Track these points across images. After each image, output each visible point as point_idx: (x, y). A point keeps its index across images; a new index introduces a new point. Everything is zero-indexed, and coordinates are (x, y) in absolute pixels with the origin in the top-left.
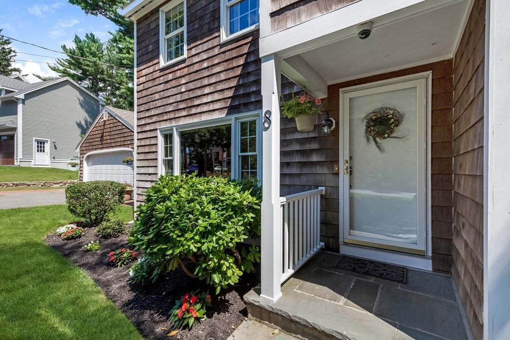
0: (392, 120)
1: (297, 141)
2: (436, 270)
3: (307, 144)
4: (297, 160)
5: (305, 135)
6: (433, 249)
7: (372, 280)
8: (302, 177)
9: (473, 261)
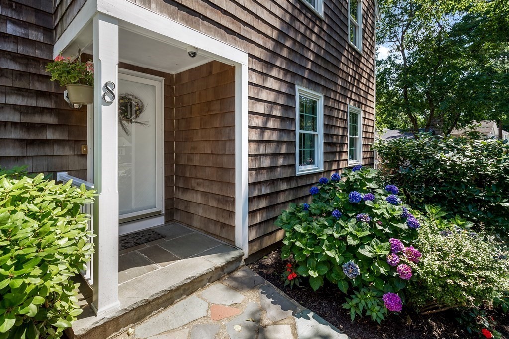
0: (137, 108)
1: (15, 107)
2: (166, 222)
3: (37, 115)
4: (14, 136)
5: (33, 102)
6: (165, 207)
7: (147, 246)
8: (26, 161)
9: (218, 200)
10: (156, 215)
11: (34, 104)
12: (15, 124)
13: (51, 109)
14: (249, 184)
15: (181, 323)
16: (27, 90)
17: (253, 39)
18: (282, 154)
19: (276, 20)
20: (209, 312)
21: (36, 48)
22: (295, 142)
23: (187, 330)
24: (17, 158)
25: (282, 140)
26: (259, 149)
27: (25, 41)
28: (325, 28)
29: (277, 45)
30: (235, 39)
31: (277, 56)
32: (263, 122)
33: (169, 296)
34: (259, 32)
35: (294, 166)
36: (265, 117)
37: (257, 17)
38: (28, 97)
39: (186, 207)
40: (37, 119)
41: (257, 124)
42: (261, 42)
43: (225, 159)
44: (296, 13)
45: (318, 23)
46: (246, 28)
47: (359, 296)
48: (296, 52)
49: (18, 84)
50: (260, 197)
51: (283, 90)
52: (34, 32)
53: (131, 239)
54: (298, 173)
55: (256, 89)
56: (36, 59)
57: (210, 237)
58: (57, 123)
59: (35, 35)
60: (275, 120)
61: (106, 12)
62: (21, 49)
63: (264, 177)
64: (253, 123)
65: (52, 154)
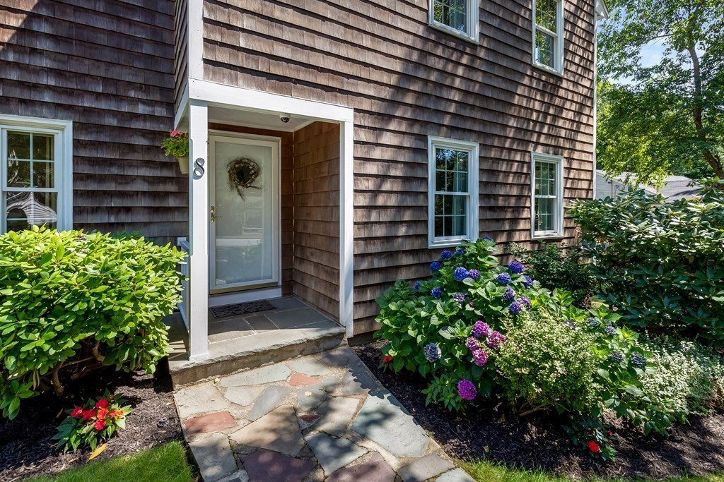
0: (253, 172)
1: (144, 178)
2: (284, 295)
3: (161, 184)
4: (143, 204)
5: (157, 173)
6: (282, 279)
7: (255, 315)
8: (152, 226)
9: (326, 272)
10: (273, 286)
11: (159, 175)
12: (144, 193)
13: (173, 178)
14: (355, 256)
15: (260, 382)
16: (154, 162)
17: (361, 91)
18: (405, 222)
19: (396, 62)
20: (289, 378)
21: (161, 123)
22: (427, 207)
23: (263, 388)
24: (146, 224)
25: (405, 205)
26: (369, 216)
27: (152, 118)
28: (482, 54)
29: (398, 92)
30: (336, 96)
31: (397, 105)
32: (374, 185)
33: (256, 358)
34: (369, 81)
35: (426, 236)
36: (379, 179)
37: (366, 65)
38: (154, 168)
39: (302, 280)
40: (161, 188)
41: (366, 187)
42: (372, 93)
43: (332, 226)
44: (429, 47)
45: (468, 50)
46: (351, 81)
47: (438, 382)
48: (429, 95)
49: (147, 158)
50: (370, 271)
51: (406, 144)
52: (159, 109)
53: (243, 307)
54: (431, 246)
55: (365, 148)
56: (161, 133)
57: (320, 313)
58: (177, 191)
59: (160, 111)
60: (393, 182)
61: (197, 98)
62: (149, 126)
63: (376, 248)
64: (361, 186)
65: (173, 220)
